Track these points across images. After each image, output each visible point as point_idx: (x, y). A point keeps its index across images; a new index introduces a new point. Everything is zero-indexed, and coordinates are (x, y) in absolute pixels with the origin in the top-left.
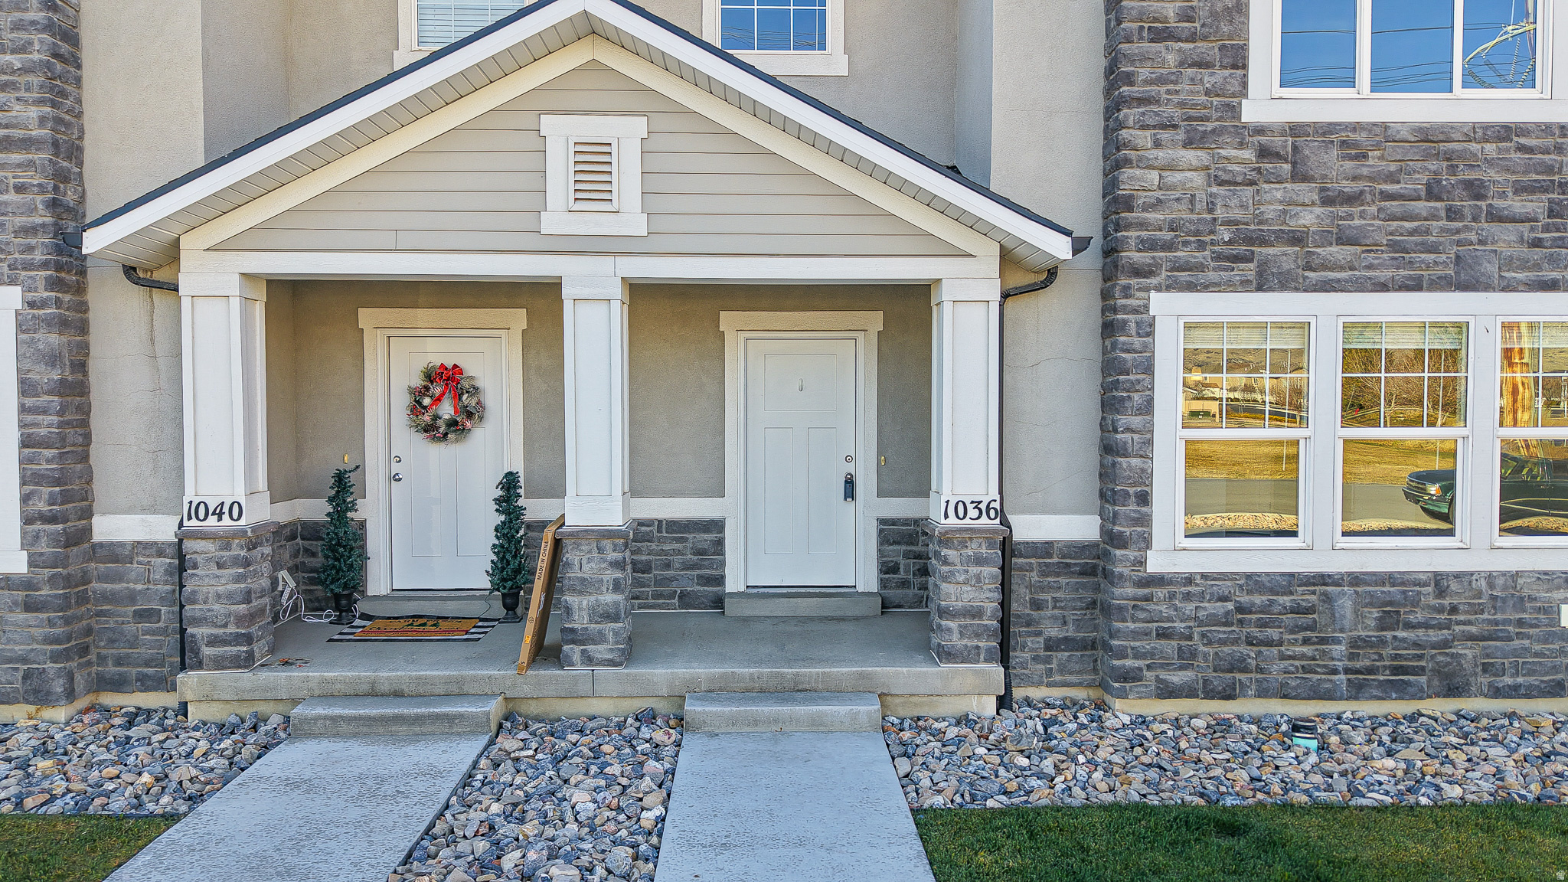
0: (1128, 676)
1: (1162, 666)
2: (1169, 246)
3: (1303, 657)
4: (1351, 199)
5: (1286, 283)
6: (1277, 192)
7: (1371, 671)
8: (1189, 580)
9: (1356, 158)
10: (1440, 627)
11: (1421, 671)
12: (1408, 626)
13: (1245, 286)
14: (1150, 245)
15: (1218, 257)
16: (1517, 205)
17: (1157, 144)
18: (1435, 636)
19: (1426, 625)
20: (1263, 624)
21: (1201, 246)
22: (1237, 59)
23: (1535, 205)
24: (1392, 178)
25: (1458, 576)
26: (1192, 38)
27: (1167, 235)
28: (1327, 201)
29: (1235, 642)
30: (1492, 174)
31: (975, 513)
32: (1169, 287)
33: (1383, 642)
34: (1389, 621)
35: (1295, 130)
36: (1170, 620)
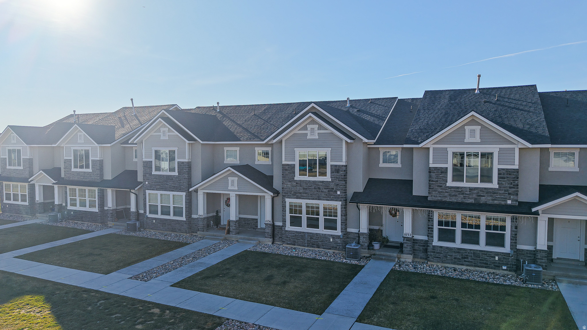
0: (284, 242)
1: (287, 241)
3: (302, 242)
4: (306, 189)
5: (299, 198)
6: (298, 188)
7: (310, 244)
8: (290, 231)
9: (306, 184)
10: (317, 240)
11: (315, 245)
13: (295, 198)
14: (285, 193)
15: (292, 195)
16: (325, 190)
17: (286, 182)
19: (314, 239)
20: (298, 237)
21: (291, 193)
22: (294, 173)
24: (310, 187)
25: (319, 234)
26: (289, 170)
27: (287, 192)
28: (303, 189)
29: (295, 239)
30: (321, 187)
31: (269, 222)
32: (288, 198)
33: (311, 241)
34: (311, 238)
35: (300, 181)
36: (288, 236)
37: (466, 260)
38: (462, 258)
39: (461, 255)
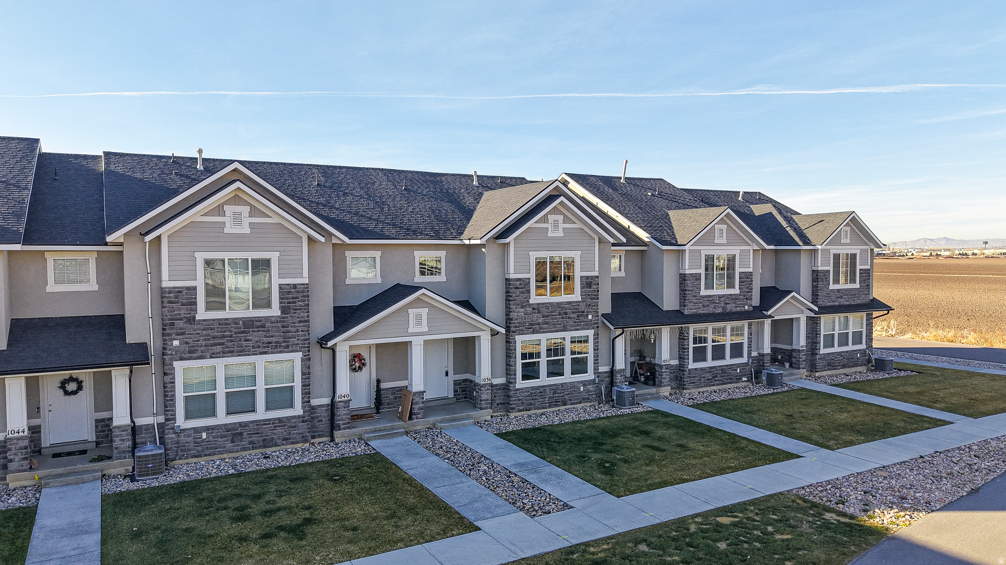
0: (513, 408)
1: (519, 406)
2: (519, 327)
3: (541, 401)
4: (547, 316)
5: (538, 332)
6: (535, 316)
7: (552, 402)
8: (523, 389)
9: (548, 309)
10: (563, 393)
11: (560, 401)
12: (558, 393)
13: (530, 333)
14: (515, 327)
15: (526, 328)
16: (572, 315)
17: (516, 308)
18: (562, 395)
19: (560, 393)
20: (535, 396)
21: (524, 326)
22: (529, 292)
23: (575, 315)
24: (553, 312)
25: (564, 383)
26: (520, 288)
27: (518, 325)
28: (543, 317)
29: (530, 400)
30: (568, 311)
31: (487, 380)
32: (519, 334)
33: (553, 397)
34: (554, 393)
35: (538, 304)
36: (520, 397)
37: (716, 379)
38: (713, 378)
39: (712, 374)
